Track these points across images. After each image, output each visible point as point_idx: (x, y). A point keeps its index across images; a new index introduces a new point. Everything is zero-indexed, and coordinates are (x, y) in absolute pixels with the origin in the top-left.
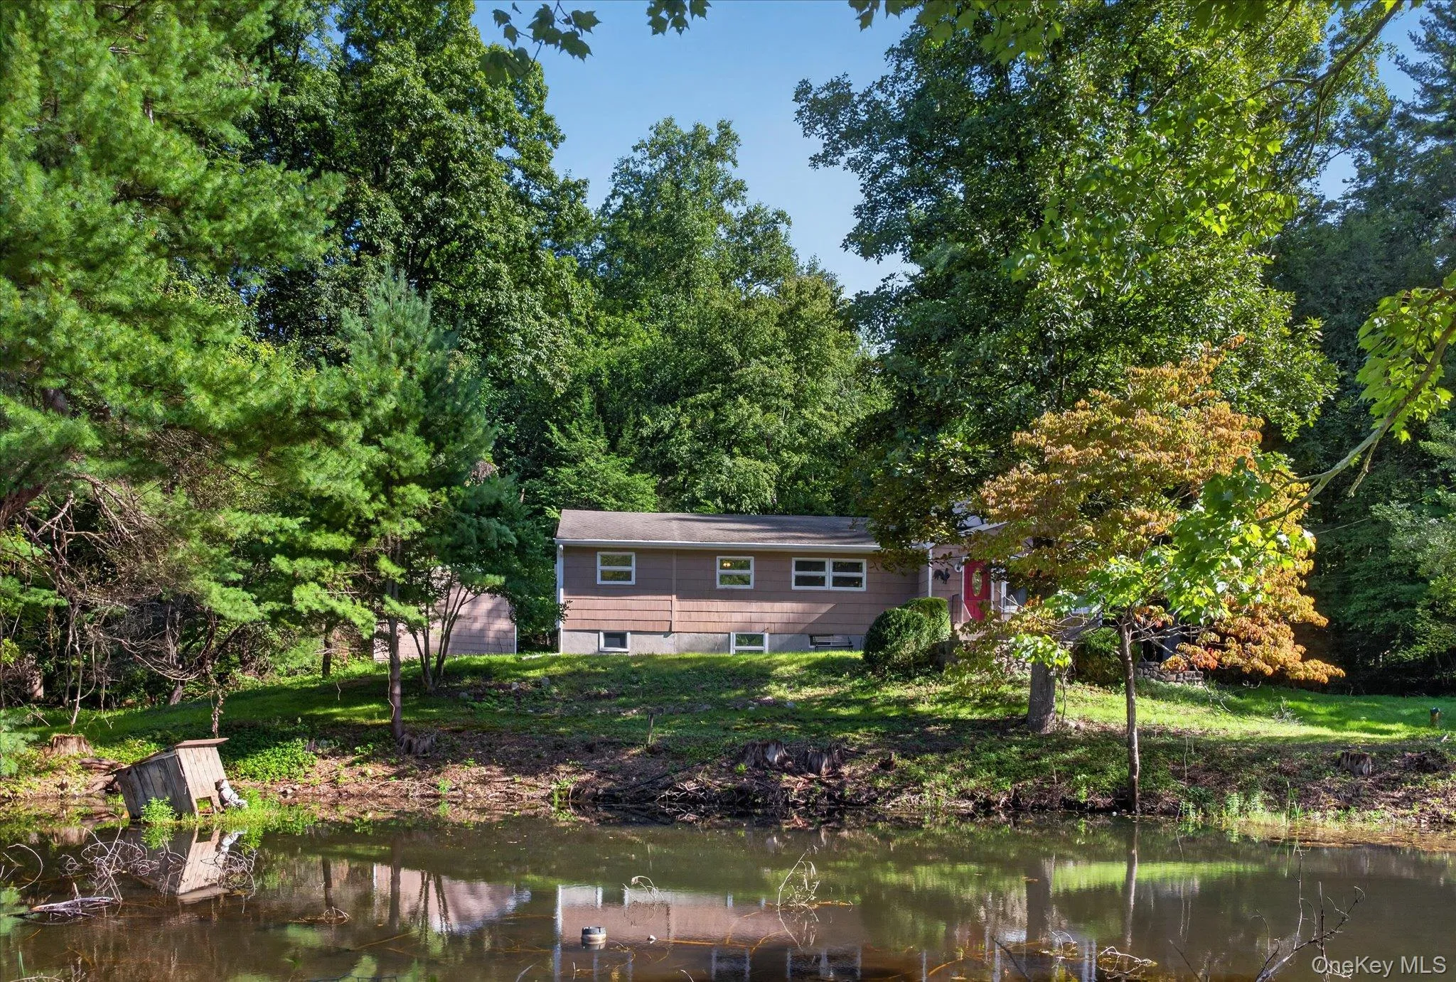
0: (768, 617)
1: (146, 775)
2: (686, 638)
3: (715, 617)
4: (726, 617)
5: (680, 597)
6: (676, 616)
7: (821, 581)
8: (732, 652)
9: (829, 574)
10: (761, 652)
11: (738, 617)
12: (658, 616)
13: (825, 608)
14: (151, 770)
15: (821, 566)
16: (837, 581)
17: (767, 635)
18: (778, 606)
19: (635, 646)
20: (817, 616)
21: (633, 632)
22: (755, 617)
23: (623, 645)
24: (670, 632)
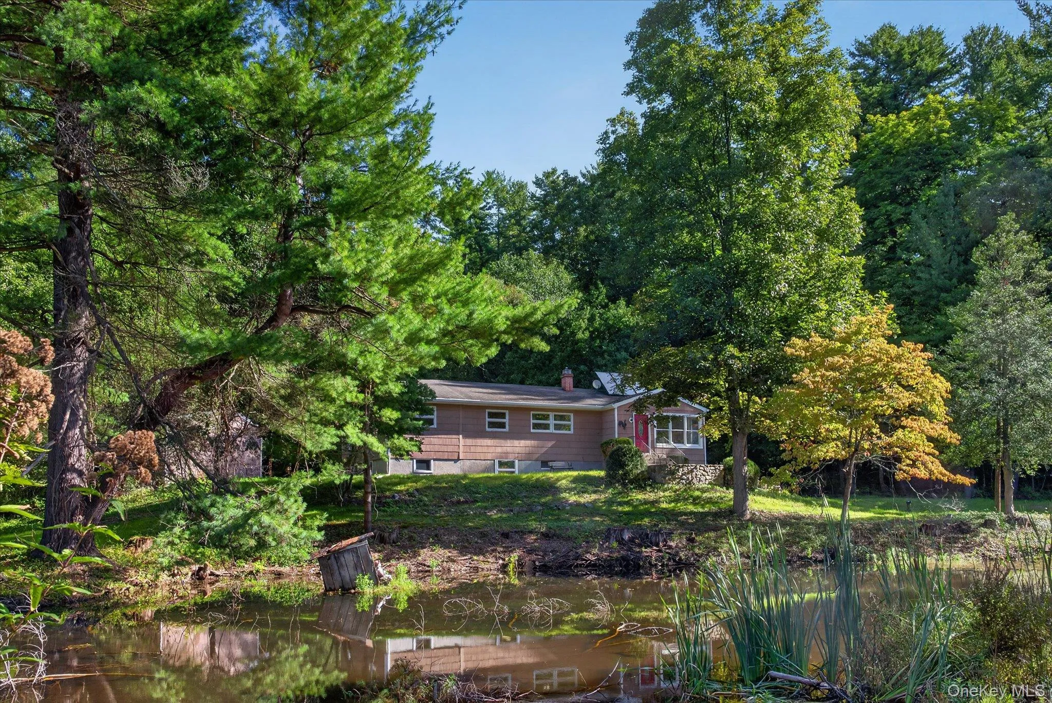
0: (517, 450)
1: (342, 559)
2: (468, 463)
3: (485, 450)
4: (491, 450)
5: (465, 437)
6: (461, 450)
7: (546, 427)
8: (497, 473)
9: (552, 422)
10: (513, 472)
11: (499, 450)
12: (450, 449)
13: (550, 444)
14: (346, 555)
15: (546, 417)
16: (557, 427)
17: (517, 462)
18: (523, 443)
19: (438, 469)
20: (545, 449)
21: (434, 460)
22: (509, 449)
23: (428, 468)
24: (459, 459)
